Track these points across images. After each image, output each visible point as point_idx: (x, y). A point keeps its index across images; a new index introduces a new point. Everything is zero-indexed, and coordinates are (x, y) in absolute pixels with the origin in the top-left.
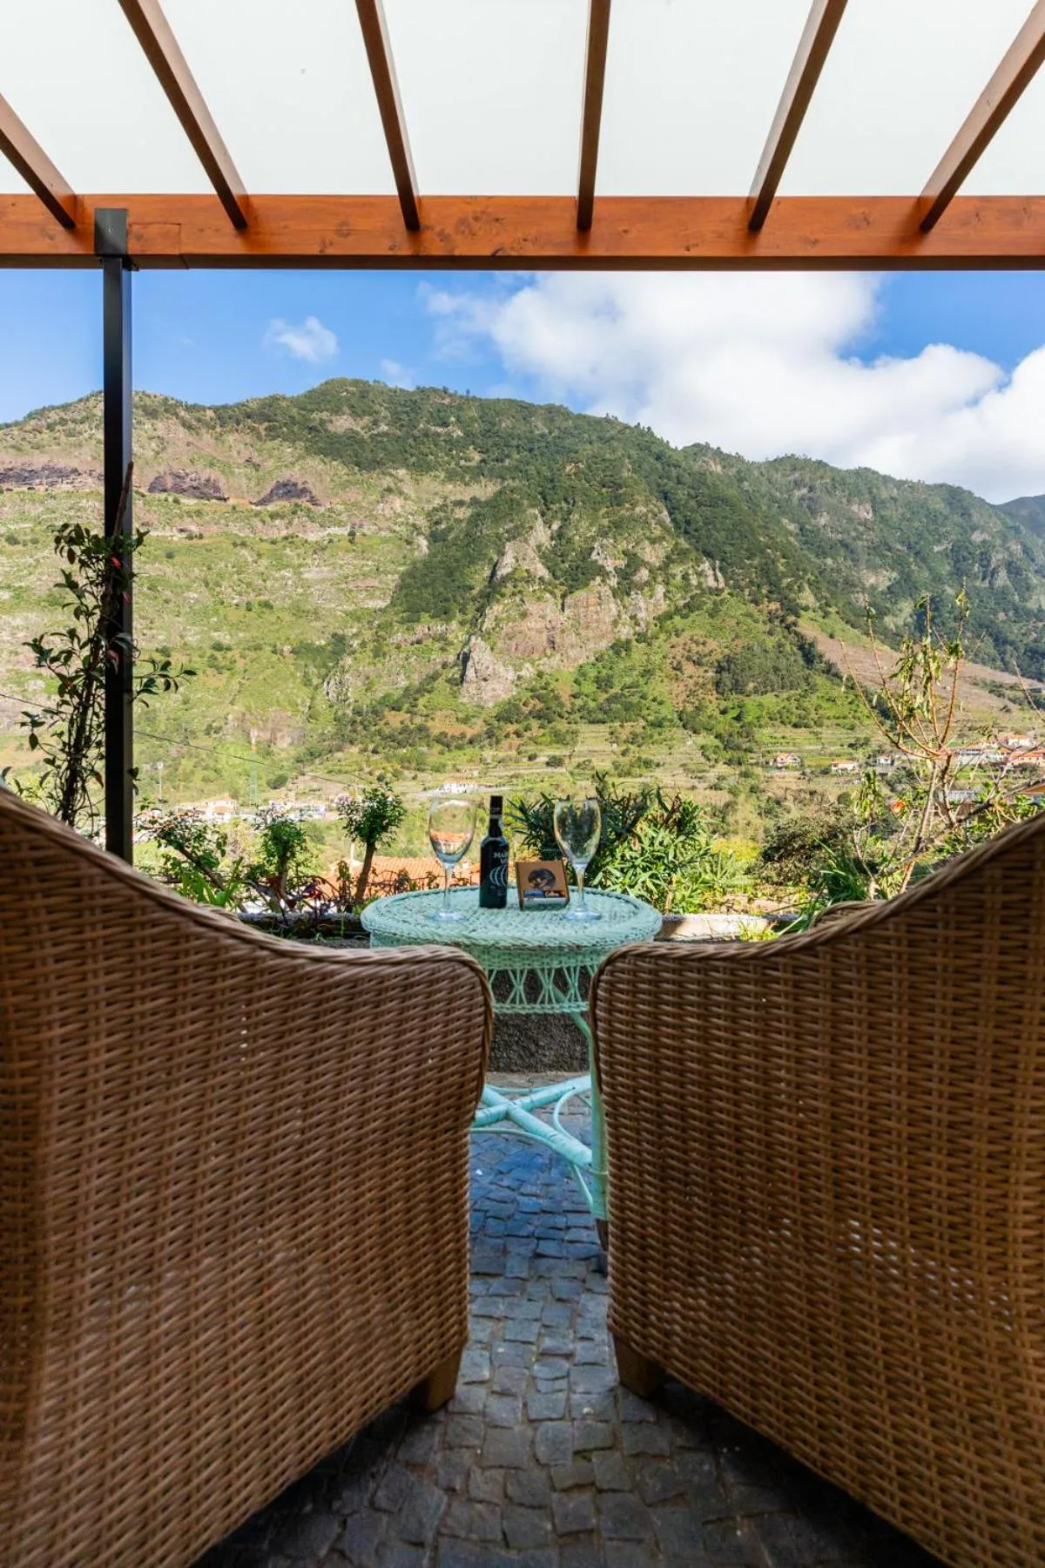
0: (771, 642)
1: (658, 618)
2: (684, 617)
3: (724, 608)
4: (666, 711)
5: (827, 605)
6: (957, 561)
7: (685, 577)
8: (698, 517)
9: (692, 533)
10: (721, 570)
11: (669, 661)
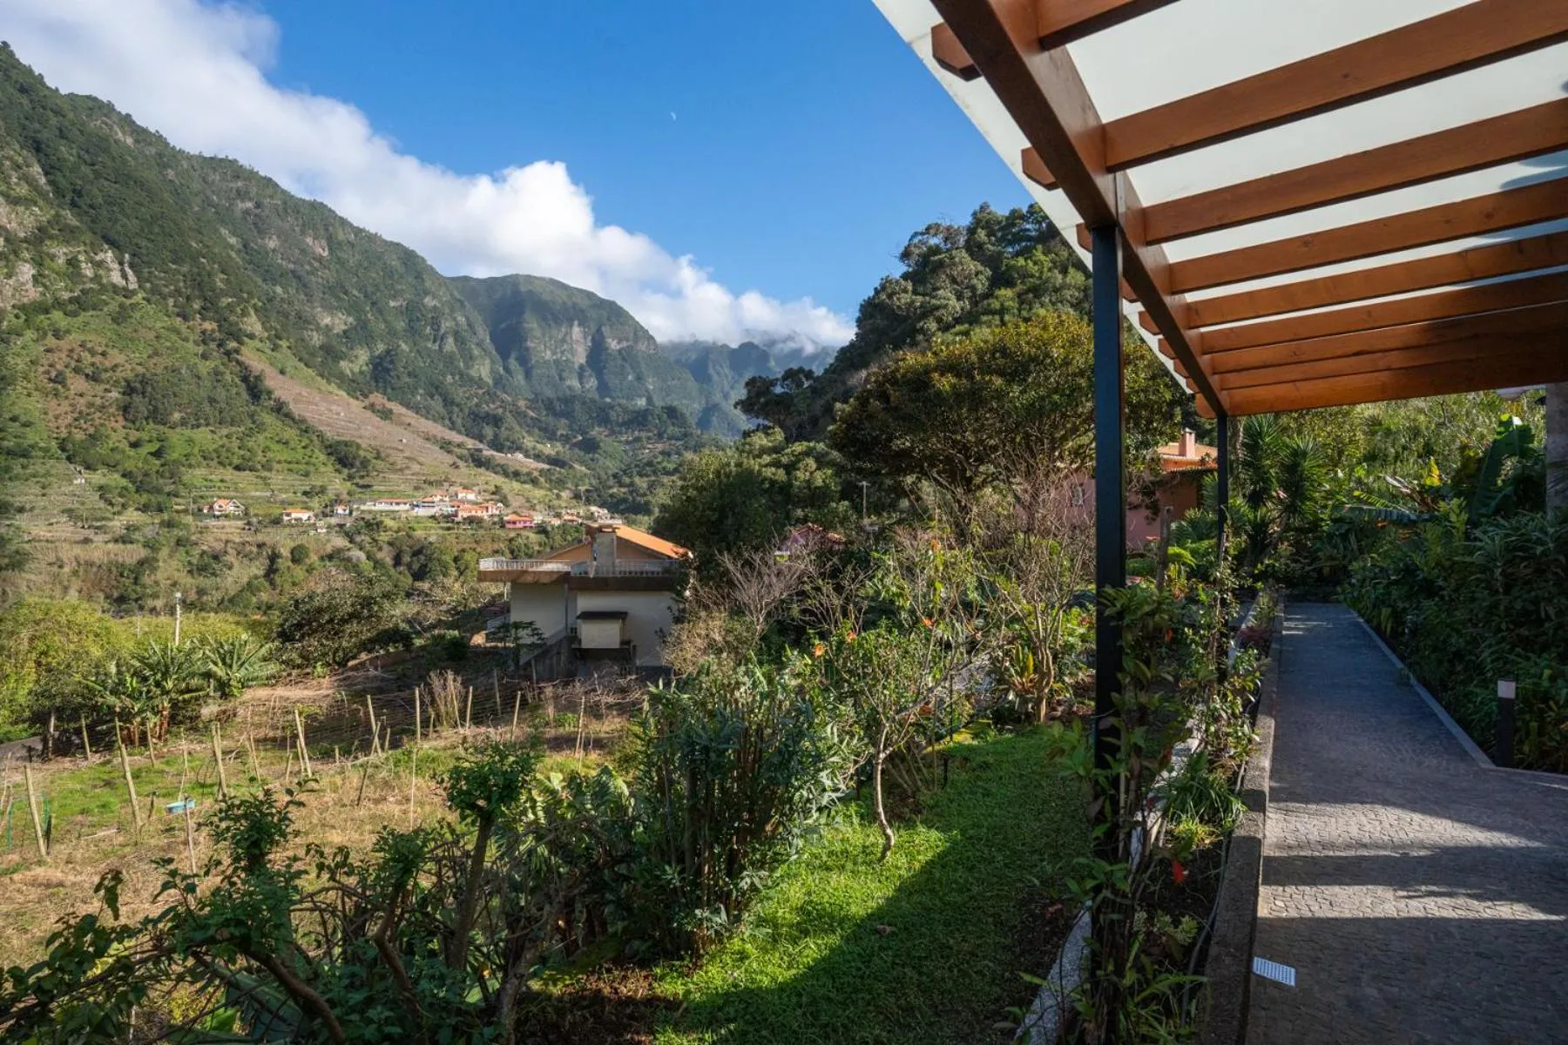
0: (205, 368)
5: (277, 337)
6: (411, 320)
8: (95, 191)
9: (85, 208)
10: (132, 266)
11: (41, 369)
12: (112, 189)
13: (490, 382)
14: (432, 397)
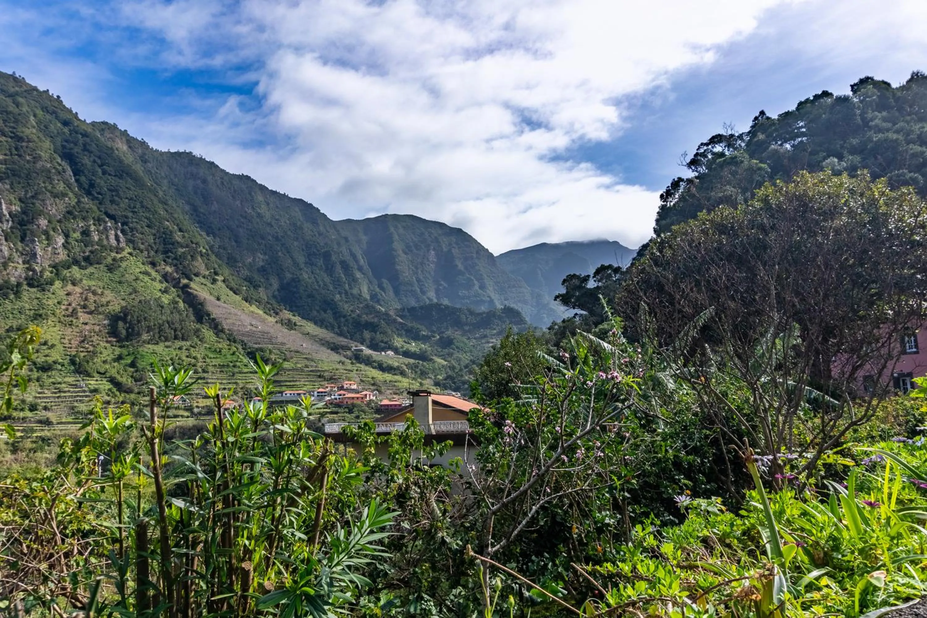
0: (165, 299)
1: (55, 266)
2: (81, 267)
3: (124, 264)
4: (56, 355)
5: (216, 273)
6: (309, 255)
7: (86, 233)
8: (102, 183)
9: (96, 195)
10: (123, 231)
11: (63, 307)
12: (113, 181)
13: (368, 298)
14: (325, 311)
